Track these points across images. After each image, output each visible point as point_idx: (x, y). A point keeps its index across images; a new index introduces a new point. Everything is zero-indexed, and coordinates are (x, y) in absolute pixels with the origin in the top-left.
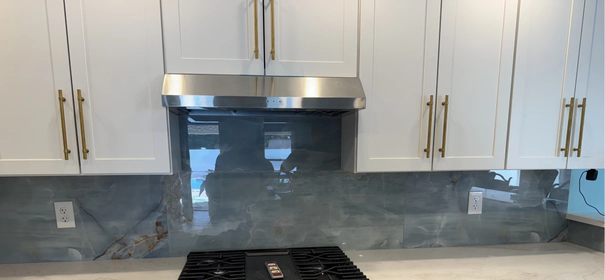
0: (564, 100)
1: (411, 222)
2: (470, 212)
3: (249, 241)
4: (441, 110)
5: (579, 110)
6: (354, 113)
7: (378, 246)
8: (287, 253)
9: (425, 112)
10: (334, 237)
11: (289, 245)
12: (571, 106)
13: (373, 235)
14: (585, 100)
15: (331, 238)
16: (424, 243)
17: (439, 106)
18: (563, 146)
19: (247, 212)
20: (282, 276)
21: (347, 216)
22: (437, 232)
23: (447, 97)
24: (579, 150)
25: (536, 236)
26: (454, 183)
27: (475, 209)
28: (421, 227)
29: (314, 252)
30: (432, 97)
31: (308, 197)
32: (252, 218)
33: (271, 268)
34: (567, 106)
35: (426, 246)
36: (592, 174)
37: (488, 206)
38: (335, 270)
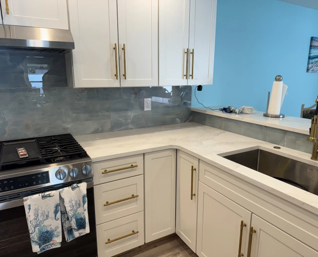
0: (184, 50)
1: (114, 116)
2: (145, 110)
3: (6, 135)
4: (121, 52)
5: (191, 55)
6: (70, 51)
7: (96, 132)
8: (34, 141)
9: (113, 53)
10: (68, 128)
11: (36, 136)
12: (187, 52)
13: (93, 125)
14: (193, 50)
15: (65, 129)
16: (123, 128)
17: (121, 50)
18: (185, 74)
19: (2, 116)
20: (27, 156)
21: (75, 115)
22: (129, 121)
23: (124, 45)
24: (192, 76)
25: (178, 119)
26: (136, 94)
27: (148, 108)
28: (120, 119)
29: (53, 139)
30: (115, 44)
31: (47, 104)
32: (7, 120)
33: (20, 151)
34: (186, 53)
35: (124, 130)
36: (200, 88)
37: (154, 106)
38: (65, 148)
